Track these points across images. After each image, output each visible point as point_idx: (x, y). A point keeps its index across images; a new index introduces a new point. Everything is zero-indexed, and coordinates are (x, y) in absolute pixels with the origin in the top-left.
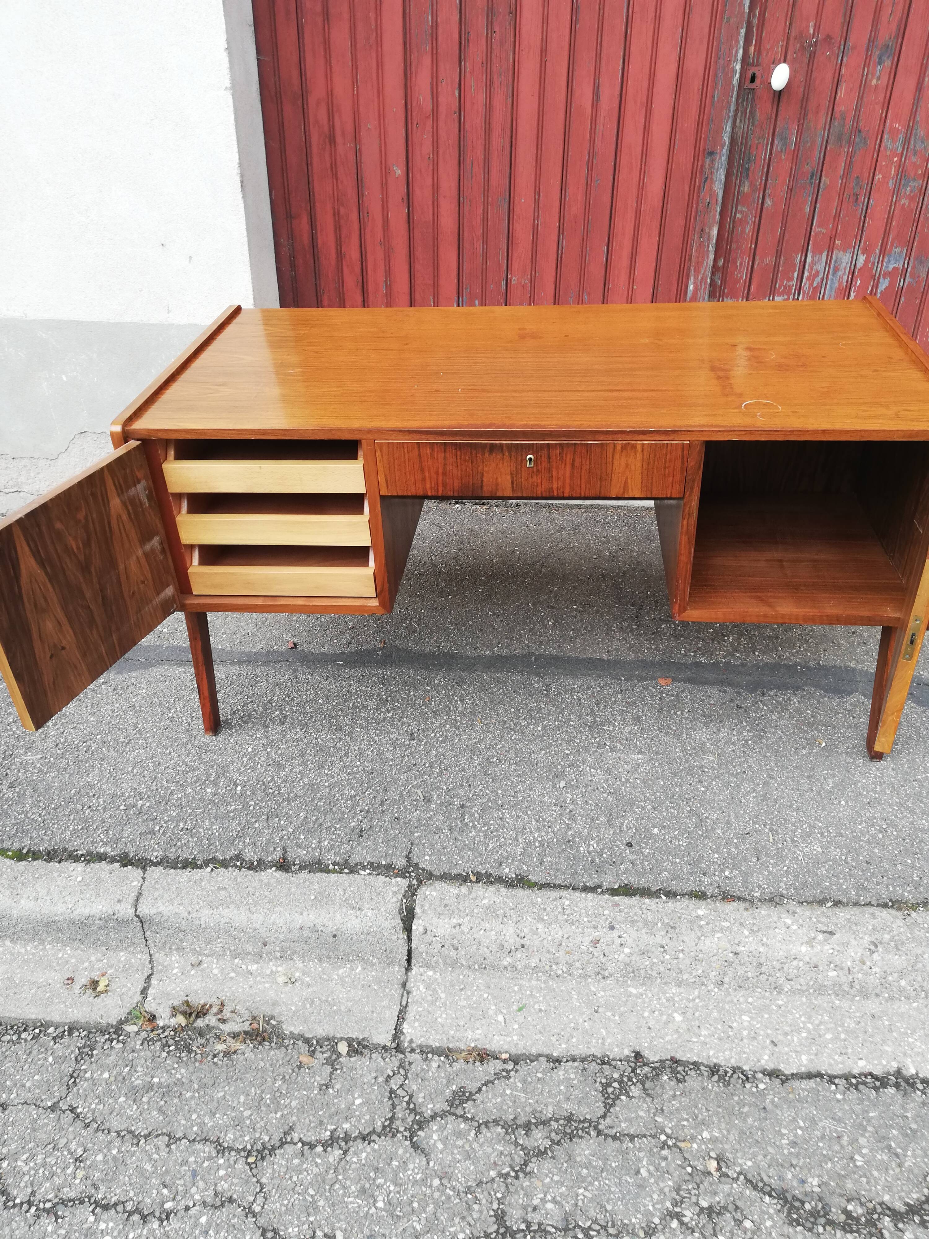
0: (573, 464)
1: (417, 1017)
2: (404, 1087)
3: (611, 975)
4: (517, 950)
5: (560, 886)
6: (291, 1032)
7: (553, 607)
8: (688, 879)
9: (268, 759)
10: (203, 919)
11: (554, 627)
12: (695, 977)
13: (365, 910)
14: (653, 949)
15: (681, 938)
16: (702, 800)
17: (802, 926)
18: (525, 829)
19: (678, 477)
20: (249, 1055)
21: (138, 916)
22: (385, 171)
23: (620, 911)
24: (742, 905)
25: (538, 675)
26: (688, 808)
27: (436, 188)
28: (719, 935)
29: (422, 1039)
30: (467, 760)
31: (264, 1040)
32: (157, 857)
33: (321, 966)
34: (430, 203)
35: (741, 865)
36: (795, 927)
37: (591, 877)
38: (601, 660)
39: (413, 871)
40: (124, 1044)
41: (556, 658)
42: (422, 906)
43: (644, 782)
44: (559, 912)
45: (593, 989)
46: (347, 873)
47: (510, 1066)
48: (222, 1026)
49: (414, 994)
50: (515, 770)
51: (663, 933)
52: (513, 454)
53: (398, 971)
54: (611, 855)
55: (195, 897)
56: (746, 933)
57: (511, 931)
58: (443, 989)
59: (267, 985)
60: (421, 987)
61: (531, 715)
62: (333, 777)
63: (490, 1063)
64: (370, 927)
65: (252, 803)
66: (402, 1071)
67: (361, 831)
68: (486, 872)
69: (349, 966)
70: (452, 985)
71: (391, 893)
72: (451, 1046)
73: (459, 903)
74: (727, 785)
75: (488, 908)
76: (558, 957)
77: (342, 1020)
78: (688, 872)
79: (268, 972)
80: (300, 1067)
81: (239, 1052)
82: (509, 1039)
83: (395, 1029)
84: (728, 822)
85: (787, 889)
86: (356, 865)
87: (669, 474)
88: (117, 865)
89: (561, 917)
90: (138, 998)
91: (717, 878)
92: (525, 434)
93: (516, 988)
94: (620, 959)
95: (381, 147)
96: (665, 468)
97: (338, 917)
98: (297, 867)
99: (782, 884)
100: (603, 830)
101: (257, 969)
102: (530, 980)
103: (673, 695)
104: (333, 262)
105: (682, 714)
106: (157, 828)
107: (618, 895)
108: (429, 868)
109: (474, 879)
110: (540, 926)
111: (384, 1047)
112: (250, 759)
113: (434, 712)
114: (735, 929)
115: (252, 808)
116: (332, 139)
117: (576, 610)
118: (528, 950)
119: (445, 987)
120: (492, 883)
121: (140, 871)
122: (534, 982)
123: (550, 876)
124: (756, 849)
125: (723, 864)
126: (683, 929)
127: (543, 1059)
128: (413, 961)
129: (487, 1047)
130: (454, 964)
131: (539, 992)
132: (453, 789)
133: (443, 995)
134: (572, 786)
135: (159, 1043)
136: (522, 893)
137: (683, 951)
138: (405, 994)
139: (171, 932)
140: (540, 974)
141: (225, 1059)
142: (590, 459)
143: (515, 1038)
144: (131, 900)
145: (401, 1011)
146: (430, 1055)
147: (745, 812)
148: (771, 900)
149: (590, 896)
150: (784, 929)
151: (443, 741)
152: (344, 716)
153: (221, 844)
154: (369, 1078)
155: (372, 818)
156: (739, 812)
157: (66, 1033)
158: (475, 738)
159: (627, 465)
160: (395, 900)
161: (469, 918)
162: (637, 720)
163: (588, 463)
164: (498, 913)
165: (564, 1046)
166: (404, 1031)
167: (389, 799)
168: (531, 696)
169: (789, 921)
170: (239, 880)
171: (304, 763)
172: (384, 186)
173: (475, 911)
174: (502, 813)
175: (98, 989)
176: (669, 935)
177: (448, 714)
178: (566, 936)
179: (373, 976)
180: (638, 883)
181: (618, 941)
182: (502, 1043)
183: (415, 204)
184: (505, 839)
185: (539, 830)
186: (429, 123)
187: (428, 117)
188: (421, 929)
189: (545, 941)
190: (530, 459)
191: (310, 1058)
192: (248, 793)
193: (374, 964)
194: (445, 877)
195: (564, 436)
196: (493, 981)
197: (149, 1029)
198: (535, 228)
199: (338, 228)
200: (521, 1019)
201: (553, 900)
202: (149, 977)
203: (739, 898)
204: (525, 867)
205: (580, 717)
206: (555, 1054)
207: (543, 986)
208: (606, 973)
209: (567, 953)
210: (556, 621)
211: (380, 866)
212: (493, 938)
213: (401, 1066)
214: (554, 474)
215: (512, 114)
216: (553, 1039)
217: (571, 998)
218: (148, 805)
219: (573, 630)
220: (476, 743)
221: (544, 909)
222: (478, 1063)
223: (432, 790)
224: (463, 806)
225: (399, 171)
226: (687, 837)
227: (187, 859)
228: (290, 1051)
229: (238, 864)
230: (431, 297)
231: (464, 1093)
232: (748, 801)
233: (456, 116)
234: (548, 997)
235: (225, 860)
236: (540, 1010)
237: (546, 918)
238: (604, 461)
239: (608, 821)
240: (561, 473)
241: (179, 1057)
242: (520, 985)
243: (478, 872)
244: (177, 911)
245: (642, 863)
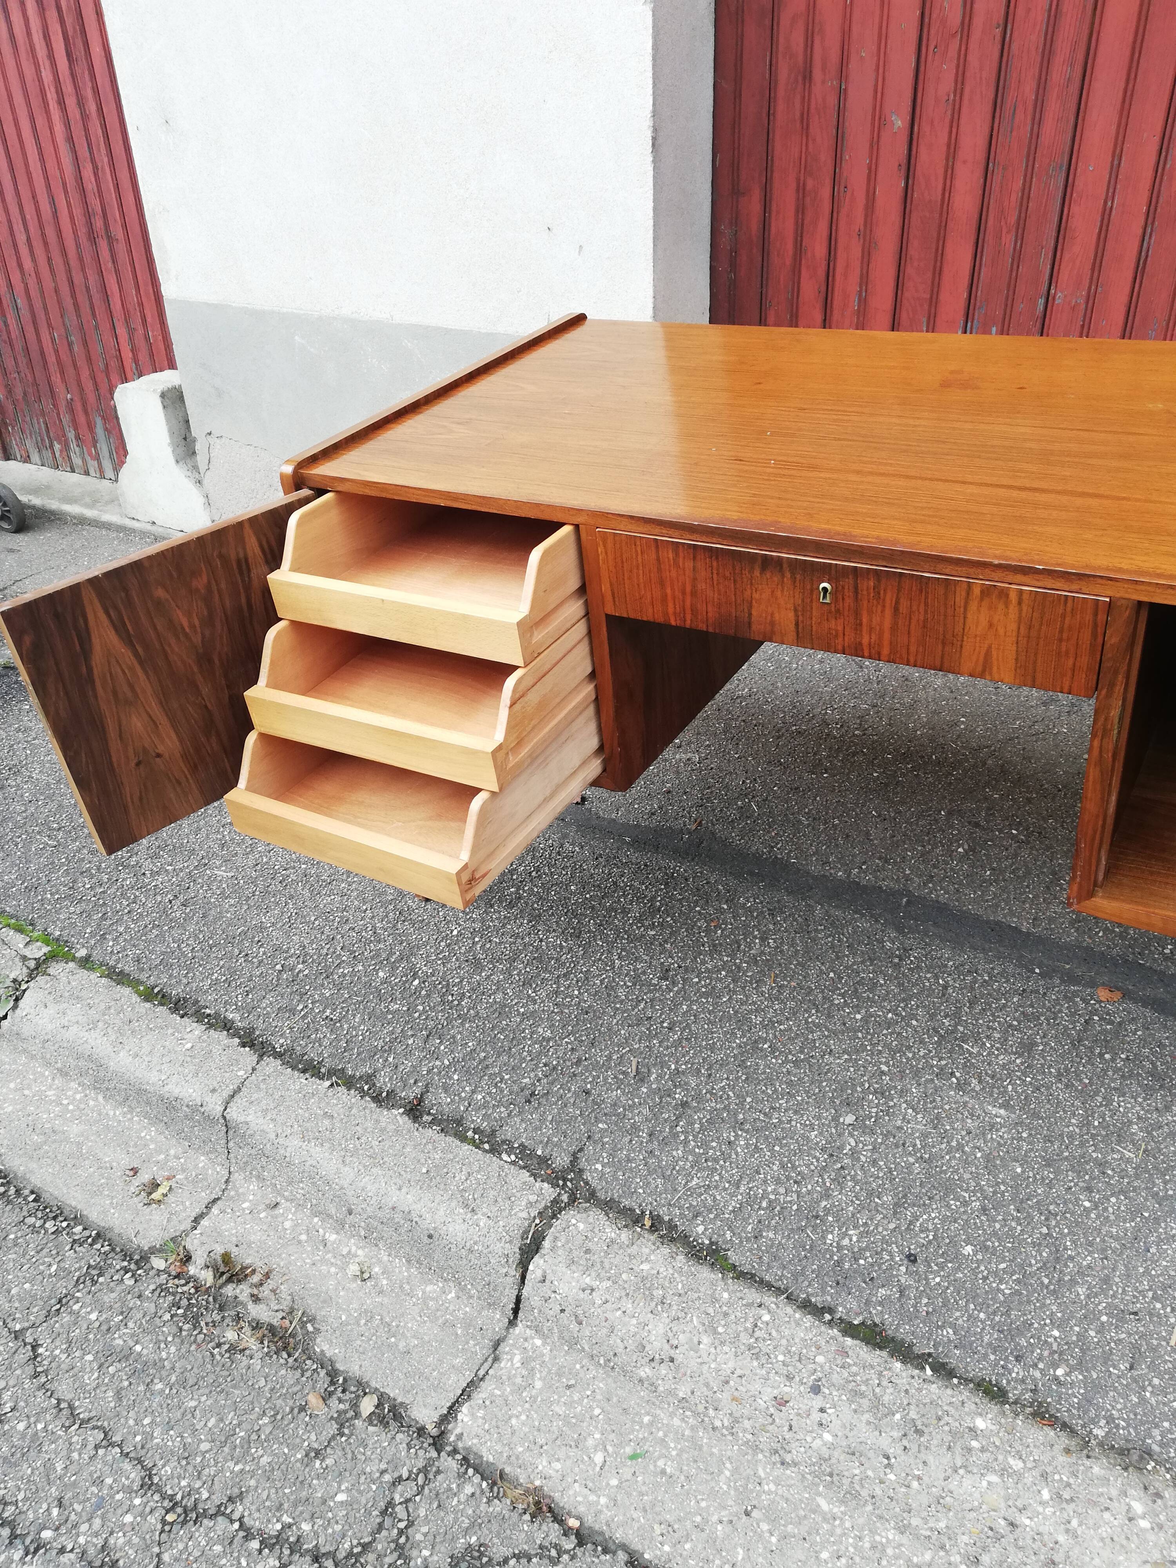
0: (896, 609)
1: (488, 1403)
2: (410, 1505)
3: (795, 1464)
4: (662, 1361)
5: (769, 1286)
6: (322, 1351)
7: (977, 825)
8: (985, 1356)
9: (469, 952)
10: (289, 1149)
11: (963, 858)
12: (931, 1529)
13: (479, 1216)
14: (871, 1454)
15: (922, 1456)
16: (1077, 1224)
17: (1161, 1527)
18: (758, 1173)
19: (1084, 660)
20: (256, 1363)
21: (224, 1118)
22: (879, 121)
23: (843, 1367)
24: (1064, 1440)
25: (900, 930)
26: (1045, 1230)
27: (952, 150)
28: (994, 1478)
29: (475, 1441)
30: (725, 1033)
31: (285, 1348)
32: (282, 1046)
33: (408, 1270)
34: (941, 172)
35: (1094, 1367)
36: (1144, 1524)
37: (823, 1289)
38: (1016, 929)
39: (571, 1180)
40: (136, 1281)
41: (941, 908)
42: (556, 1238)
43: (988, 1158)
44: (746, 1329)
45: (761, 1473)
46: (486, 1151)
47: (569, 1544)
48: (251, 1306)
49: (502, 1365)
50: (789, 1072)
51: (896, 1434)
52: (798, 577)
53: (498, 1318)
54: (872, 1265)
55: (293, 1116)
56: (1046, 1495)
57: (661, 1329)
58: (544, 1374)
59: (333, 1270)
60: (517, 1358)
61: (856, 990)
62: (534, 1002)
63: (544, 1527)
64: (475, 1243)
65: (420, 1008)
66: (421, 1479)
67: (533, 1094)
68: (671, 1220)
69: (441, 1285)
70: (560, 1375)
71: (524, 1203)
72: (508, 1470)
73: (607, 1253)
74: (1135, 1212)
75: (643, 1279)
76: (720, 1400)
77: (390, 1363)
78: (990, 1344)
79: (345, 1251)
80: (302, 1409)
81: (247, 1352)
82: (592, 1498)
83: (450, 1408)
84: (1106, 1280)
85: (1162, 1445)
86: (504, 1142)
87: (1067, 652)
88: (237, 1040)
89: (745, 1339)
90: (187, 1225)
91: (1038, 1374)
92: (818, 547)
93: (646, 1419)
94: (814, 1445)
95: (876, 86)
96: (1060, 640)
97: (441, 1212)
98: (430, 1118)
99: (1156, 1432)
100: (879, 1217)
101: (334, 1242)
102: (672, 1415)
103: (1111, 1022)
104: (788, 261)
105: (1113, 1060)
106: (300, 1007)
107: (853, 1337)
108: (594, 1183)
109: (648, 1223)
110: (706, 1340)
111: (421, 1431)
112: (448, 946)
113: (714, 946)
114: (1028, 1479)
115: (417, 1015)
116: (807, 76)
117: (1013, 837)
118: (678, 1368)
119: (549, 1372)
120: (673, 1240)
121: (255, 1058)
122: (676, 1422)
123: (761, 1263)
124: (1135, 1347)
125: (1061, 1354)
126: (935, 1442)
127: (622, 1556)
128: (520, 1314)
129: (557, 1496)
130: (573, 1343)
131: (677, 1441)
132: (683, 1073)
133: (538, 1384)
134: (866, 1126)
135: (171, 1298)
136: (705, 1274)
137: (919, 1478)
138: (490, 1360)
139: (253, 1152)
140: (688, 1413)
141: (227, 1355)
142: (926, 604)
143: (603, 1500)
144: (226, 1094)
145: (471, 1383)
146: (471, 1471)
147: (1147, 1271)
148: (1123, 1452)
149: (808, 1320)
150: (1122, 1519)
151: (706, 995)
152: (593, 918)
153: (358, 1054)
154: (374, 1469)
155: (555, 1080)
156: (1135, 1268)
157: (90, 1240)
158: (754, 1003)
159: (991, 625)
160: (524, 1215)
161: (609, 1283)
162: (1028, 1047)
163: (922, 610)
164: (655, 1293)
165: (667, 1548)
166: (460, 1416)
167: (590, 1058)
168: (871, 960)
169: (1138, 1508)
170: (354, 1111)
171: (508, 972)
172: (875, 145)
173: (624, 1276)
174: (737, 1136)
175: (153, 1196)
176: (905, 1442)
177: (733, 956)
178: (739, 1372)
179: (466, 1312)
180: (897, 1329)
181: (816, 1416)
182: (579, 1499)
183: (919, 172)
184: (721, 1177)
185: (778, 1182)
186: (955, 44)
187: (954, 35)
188: (539, 1273)
189: (705, 1367)
190: (825, 589)
191: (321, 1401)
192: (423, 992)
193: (471, 1297)
194: (609, 1206)
195: (884, 558)
196: (620, 1392)
197: (174, 1273)
198: (1106, 214)
199: (800, 209)
200: (627, 1473)
201: (747, 1305)
202: (215, 1201)
203: (1065, 1426)
204: (728, 1235)
205: (932, 1017)
206: (646, 1556)
207: (687, 1432)
208: (788, 1458)
209: (734, 1399)
210: (972, 849)
211: (532, 1155)
212: (633, 1329)
213: (424, 1470)
214: (865, 620)
215: (1093, 23)
216: (658, 1530)
217: (721, 1472)
218: (306, 972)
219: (993, 869)
220: (750, 1012)
221: (726, 1314)
222: (527, 1517)
223: (655, 1065)
224: (684, 1104)
225: (899, 123)
226: (1018, 1281)
227: (312, 1060)
228: (304, 1379)
229: (366, 1088)
230: (925, 320)
231: (482, 1554)
232: (1162, 1253)
233: (998, 32)
234: (685, 1456)
235: (354, 1076)
236: (663, 1472)
237: (720, 1330)
238: (950, 611)
239: (896, 1205)
240: (876, 620)
241: (181, 1329)
242: (655, 1416)
243: (658, 1216)
244: (265, 1127)
245: (918, 1298)
